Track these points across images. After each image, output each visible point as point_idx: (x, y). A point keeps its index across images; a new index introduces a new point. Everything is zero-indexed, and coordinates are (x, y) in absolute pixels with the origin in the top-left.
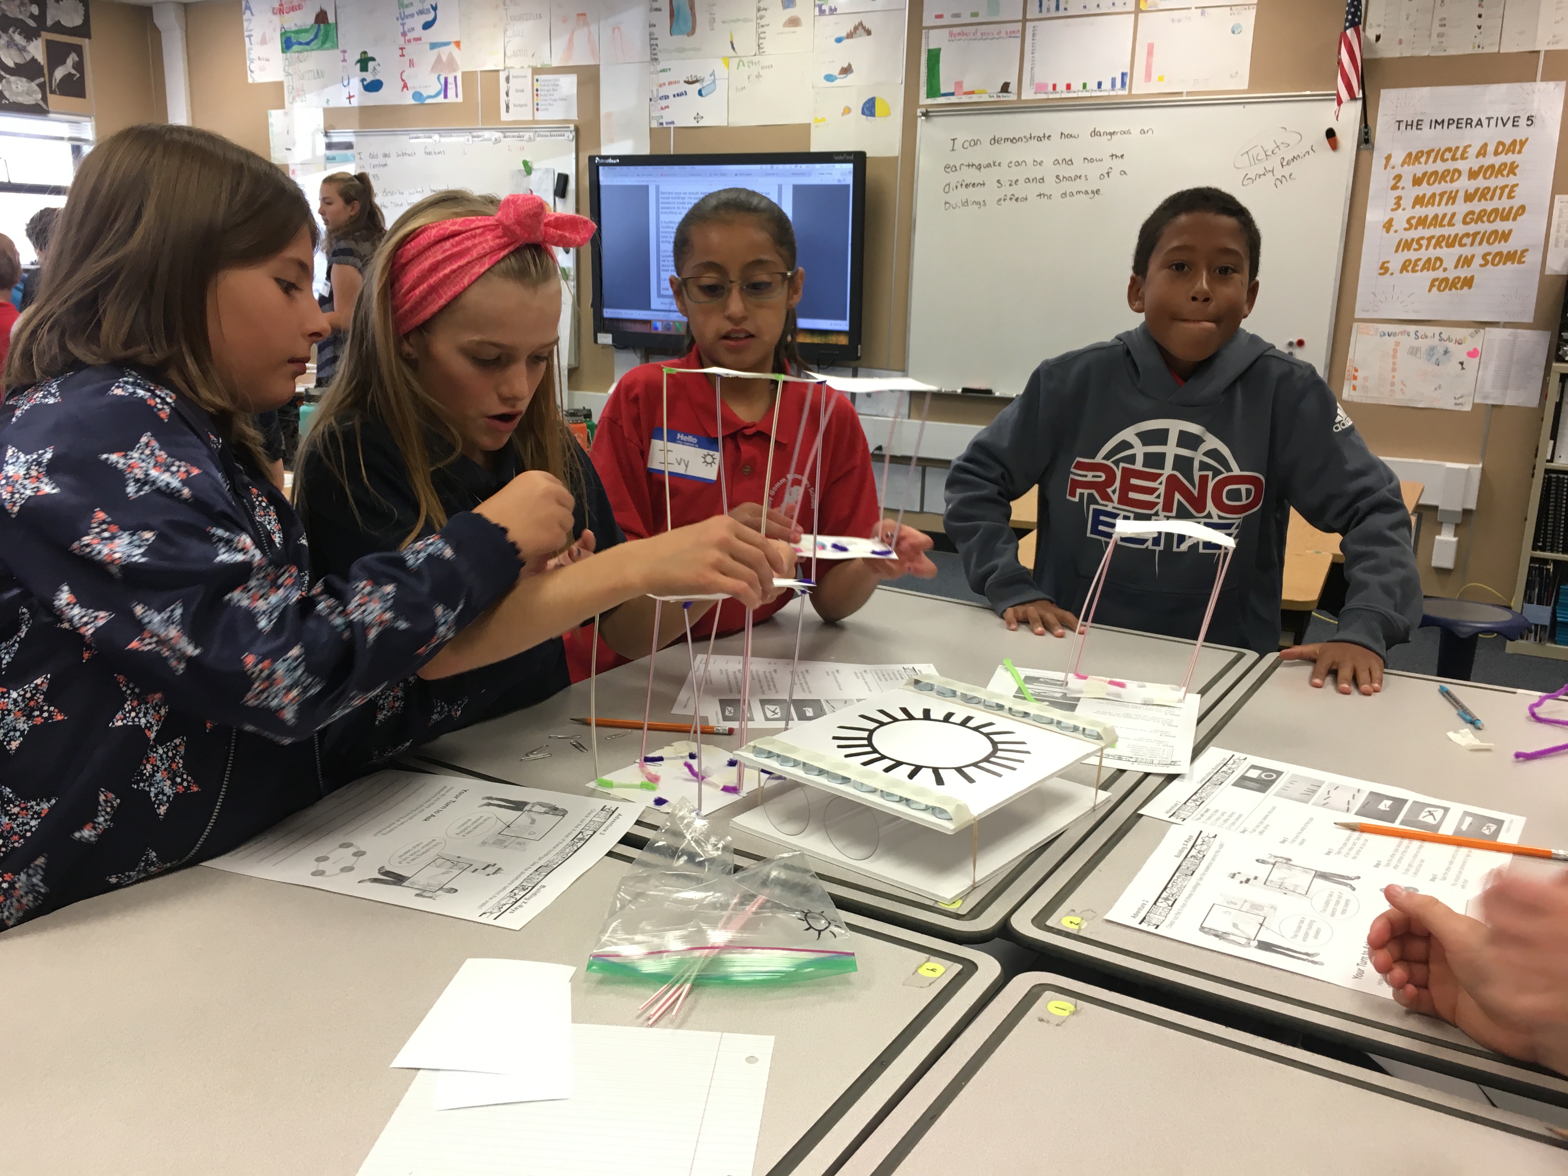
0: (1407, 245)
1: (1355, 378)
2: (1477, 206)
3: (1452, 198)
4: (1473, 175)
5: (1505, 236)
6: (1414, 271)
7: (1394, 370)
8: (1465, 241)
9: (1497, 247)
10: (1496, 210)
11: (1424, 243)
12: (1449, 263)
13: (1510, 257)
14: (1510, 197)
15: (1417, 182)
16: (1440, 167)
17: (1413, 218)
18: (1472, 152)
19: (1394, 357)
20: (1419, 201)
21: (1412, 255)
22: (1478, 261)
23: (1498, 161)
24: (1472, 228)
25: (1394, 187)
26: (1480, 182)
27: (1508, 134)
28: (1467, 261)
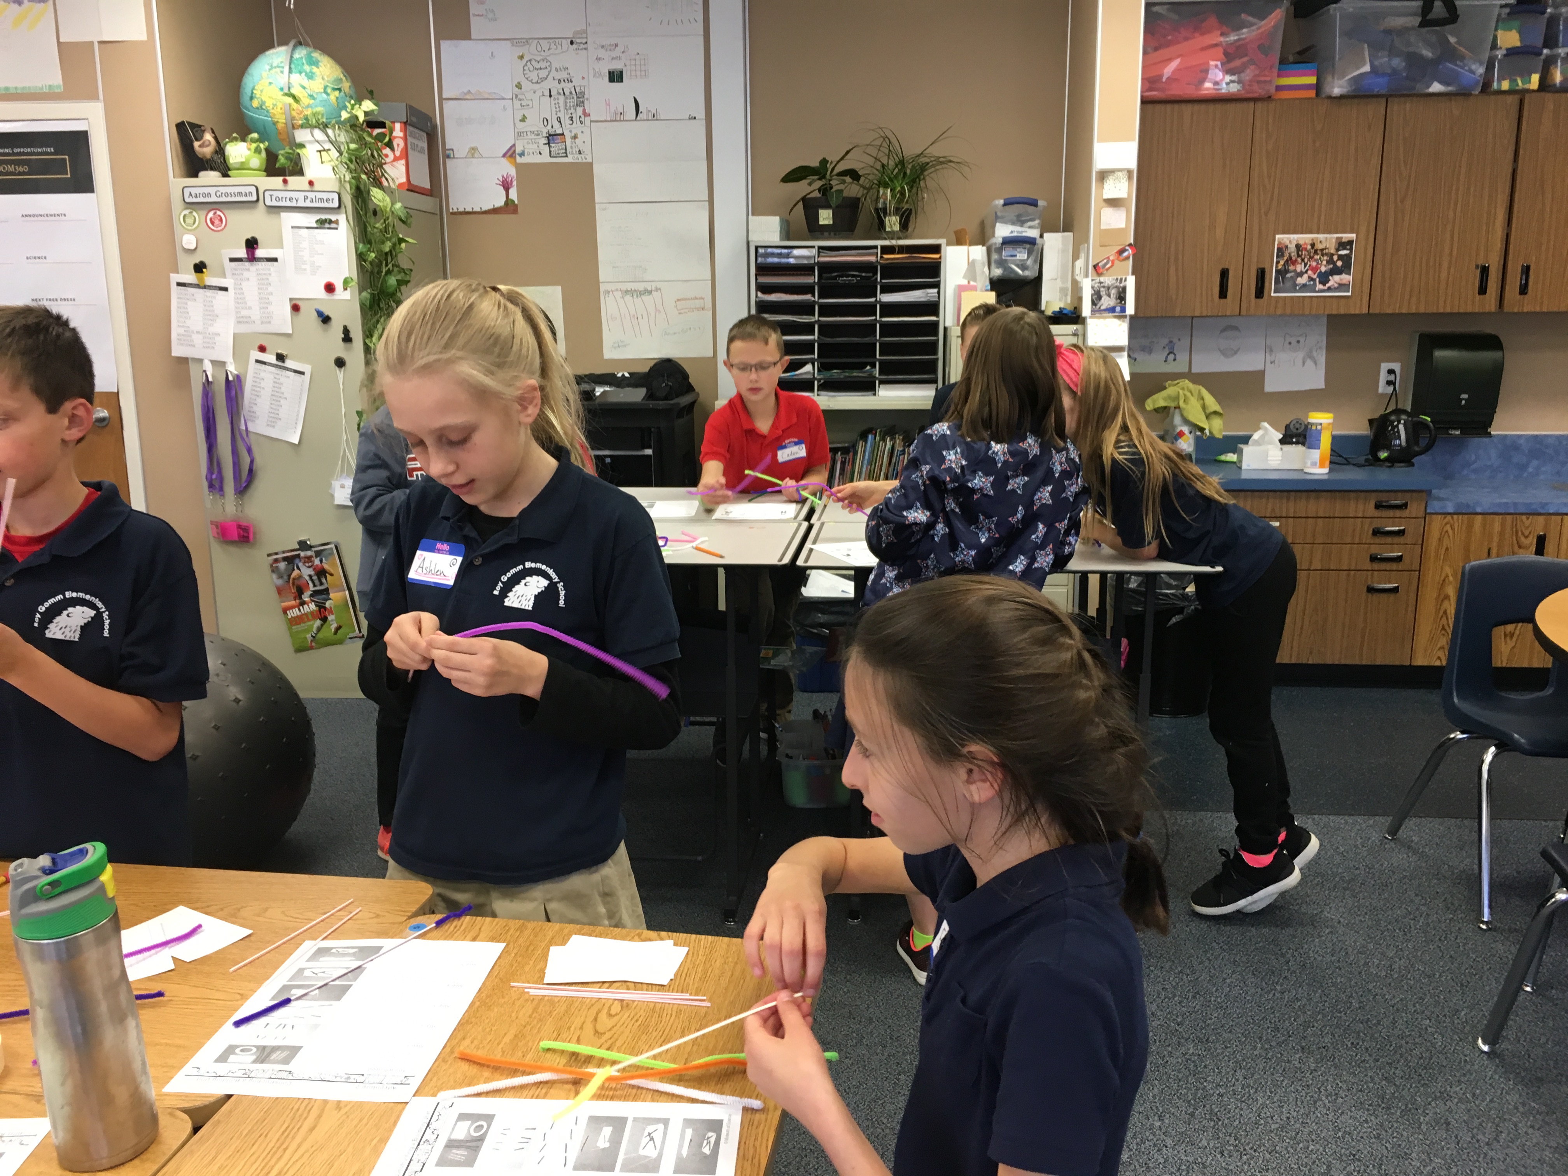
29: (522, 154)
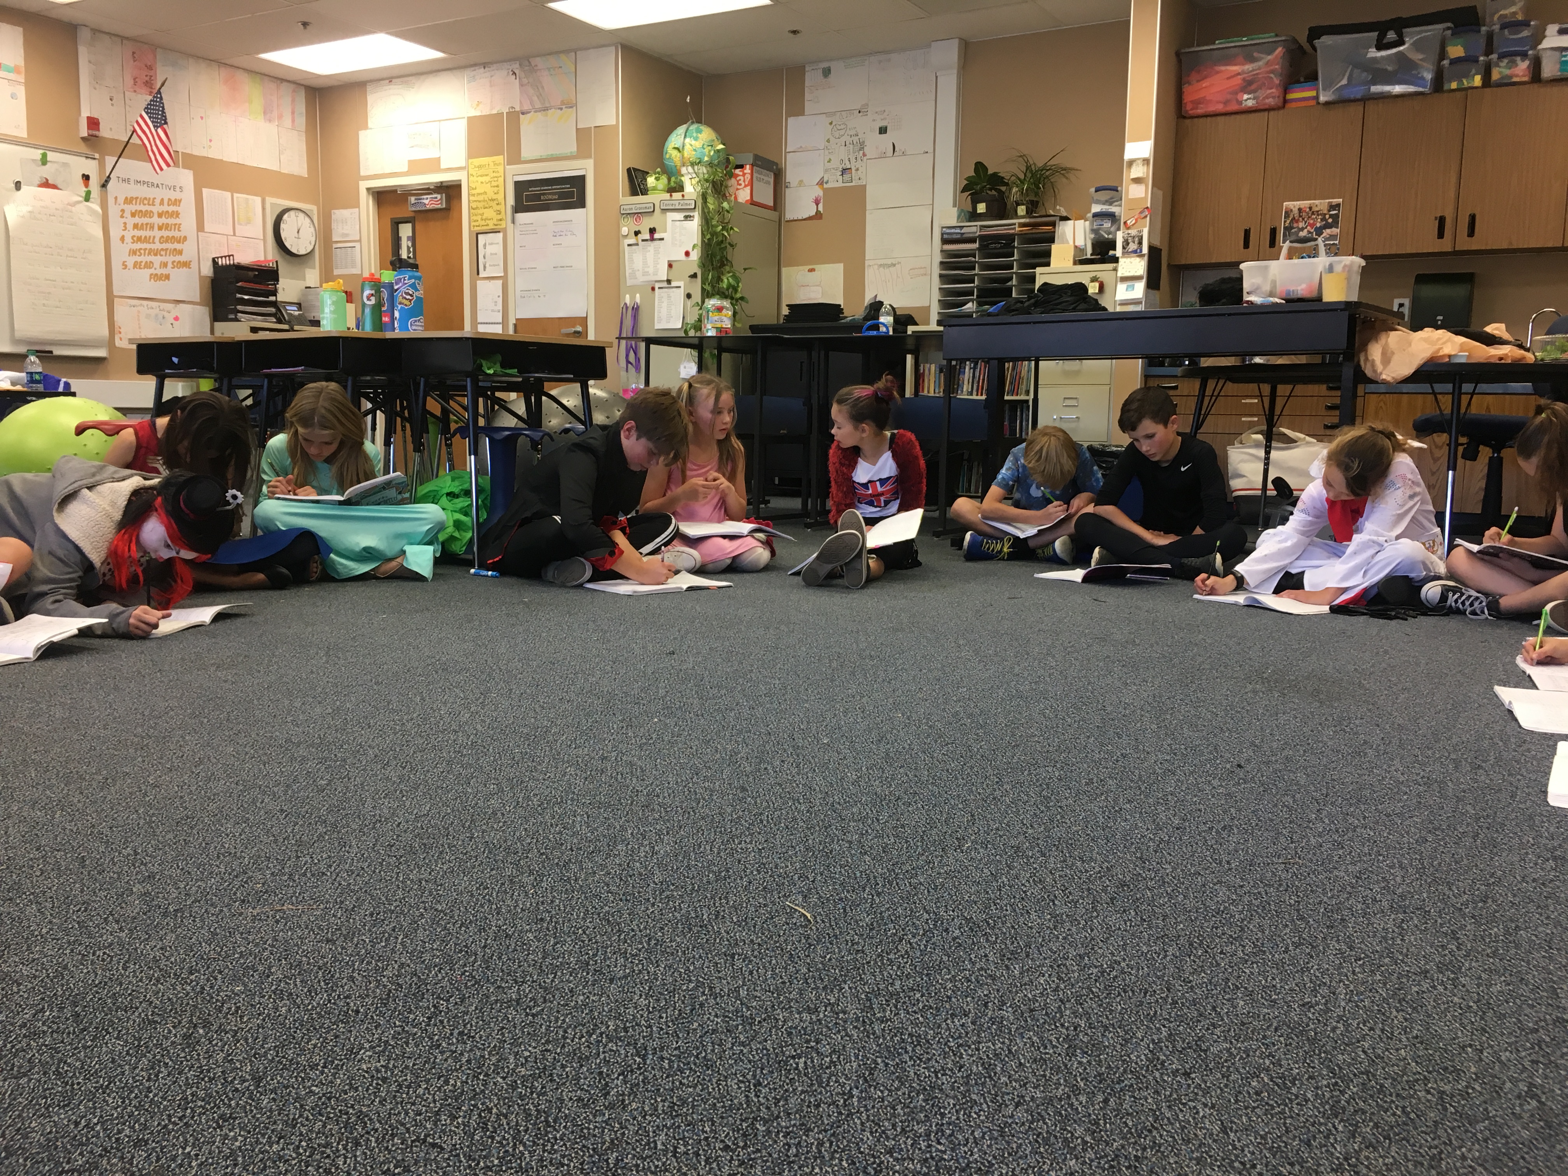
0: (133, 252)
1: (120, 333)
2: (165, 233)
3: (152, 228)
4: (160, 215)
5: (180, 252)
6: (140, 268)
7: (140, 328)
8: (163, 253)
9: (178, 258)
10: (173, 237)
11: (142, 252)
12: (156, 265)
13: (186, 264)
14: (179, 231)
15: (133, 215)
16: (144, 208)
17: (133, 237)
18: (157, 201)
19: (139, 320)
20: (136, 226)
21: (139, 259)
22: (170, 265)
23: (171, 209)
24: (164, 246)
25: (122, 217)
26: (164, 220)
27: (173, 195)
28: (165, 265)
29: (827, 183)
